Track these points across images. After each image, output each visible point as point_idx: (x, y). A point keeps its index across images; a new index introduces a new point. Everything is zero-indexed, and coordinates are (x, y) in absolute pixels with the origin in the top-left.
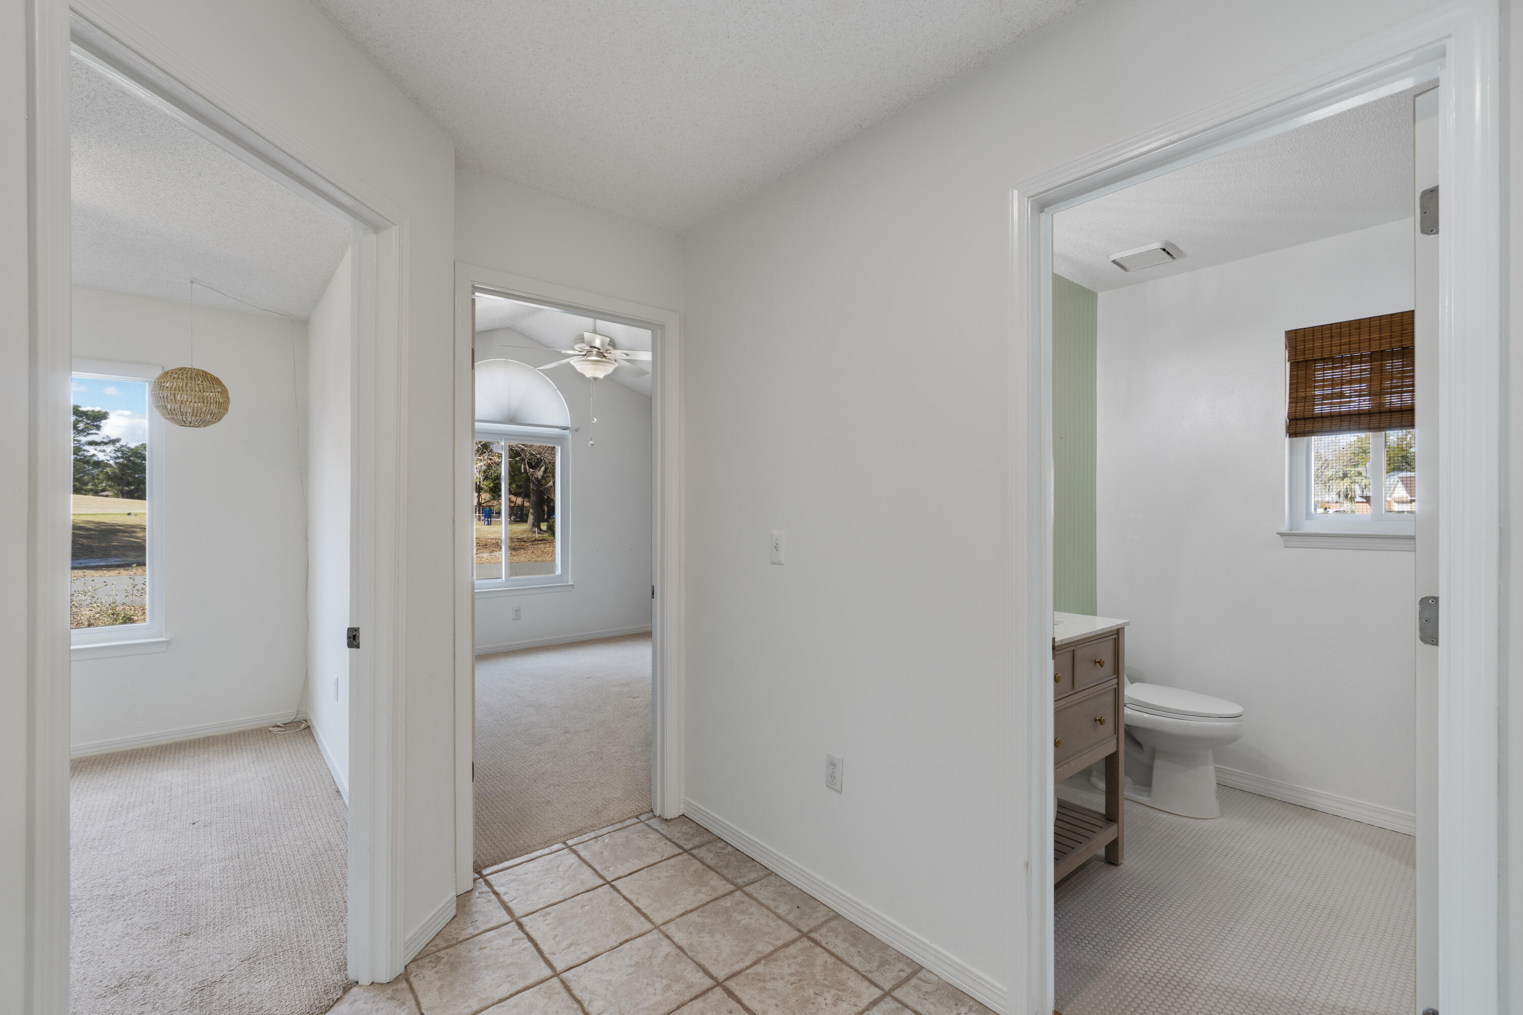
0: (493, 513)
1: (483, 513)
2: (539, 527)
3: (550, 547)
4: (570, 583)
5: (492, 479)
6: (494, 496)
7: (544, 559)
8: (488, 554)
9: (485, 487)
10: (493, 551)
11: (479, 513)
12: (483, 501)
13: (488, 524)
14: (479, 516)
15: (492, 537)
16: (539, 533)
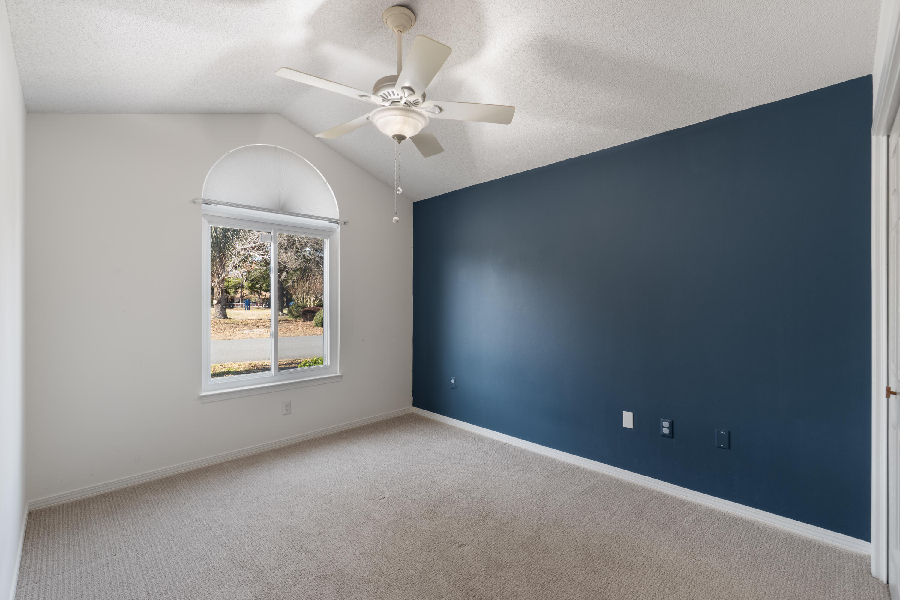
0: (251, 303)
1: (244, 303)
2: (282, 312)
3: (291, 325)
4: (338, 374)
5: (251, 280)
6: (252, 292)
7: (290, 335)
8: (249, 331)
9: (246, 286)
10: (253, 328)
11: (242, 302)
12: (244, 295)
13: (248, 310)
14: (242, 305)
15: (251, 318)
16: (282, 316)
